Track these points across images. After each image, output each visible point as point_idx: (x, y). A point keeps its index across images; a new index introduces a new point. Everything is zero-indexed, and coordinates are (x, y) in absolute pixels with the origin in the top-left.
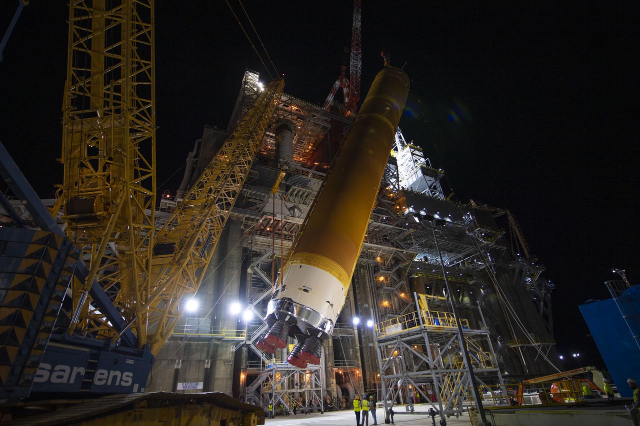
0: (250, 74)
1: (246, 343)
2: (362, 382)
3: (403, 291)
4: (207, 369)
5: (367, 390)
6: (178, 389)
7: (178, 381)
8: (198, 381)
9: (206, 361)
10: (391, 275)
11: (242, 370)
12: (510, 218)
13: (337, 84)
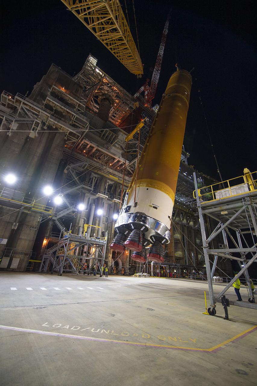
0: (92, 58)
1: (52, 218)
2: (128, 259)
4: (13, 230)
5: (130, 265)
9: (14, 223)
11: (46, 237)
13: (142, 88)
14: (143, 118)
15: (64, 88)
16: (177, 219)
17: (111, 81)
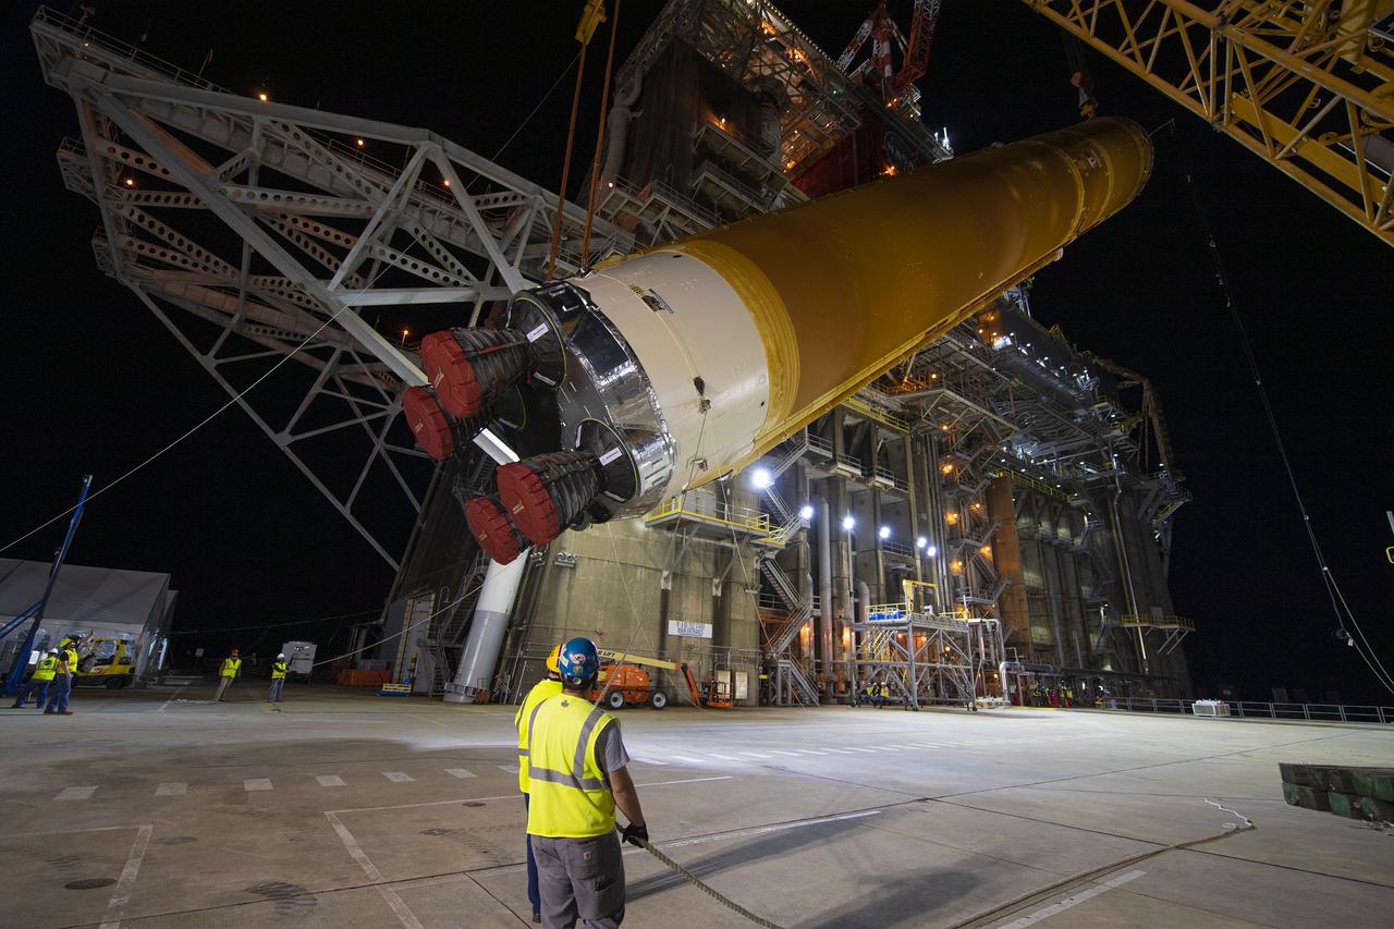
3: (977, 501)
4: (716, 597)
6: (670, 633)
7: (669, 614)
8: (702, 621)
9: (715, 581)
10: (967, 467)
12: (1147, 395)
13: (867, 26)
14: (889, 160)
15: (723, 121)
16: (1023, 521)
17: (783, 29)
